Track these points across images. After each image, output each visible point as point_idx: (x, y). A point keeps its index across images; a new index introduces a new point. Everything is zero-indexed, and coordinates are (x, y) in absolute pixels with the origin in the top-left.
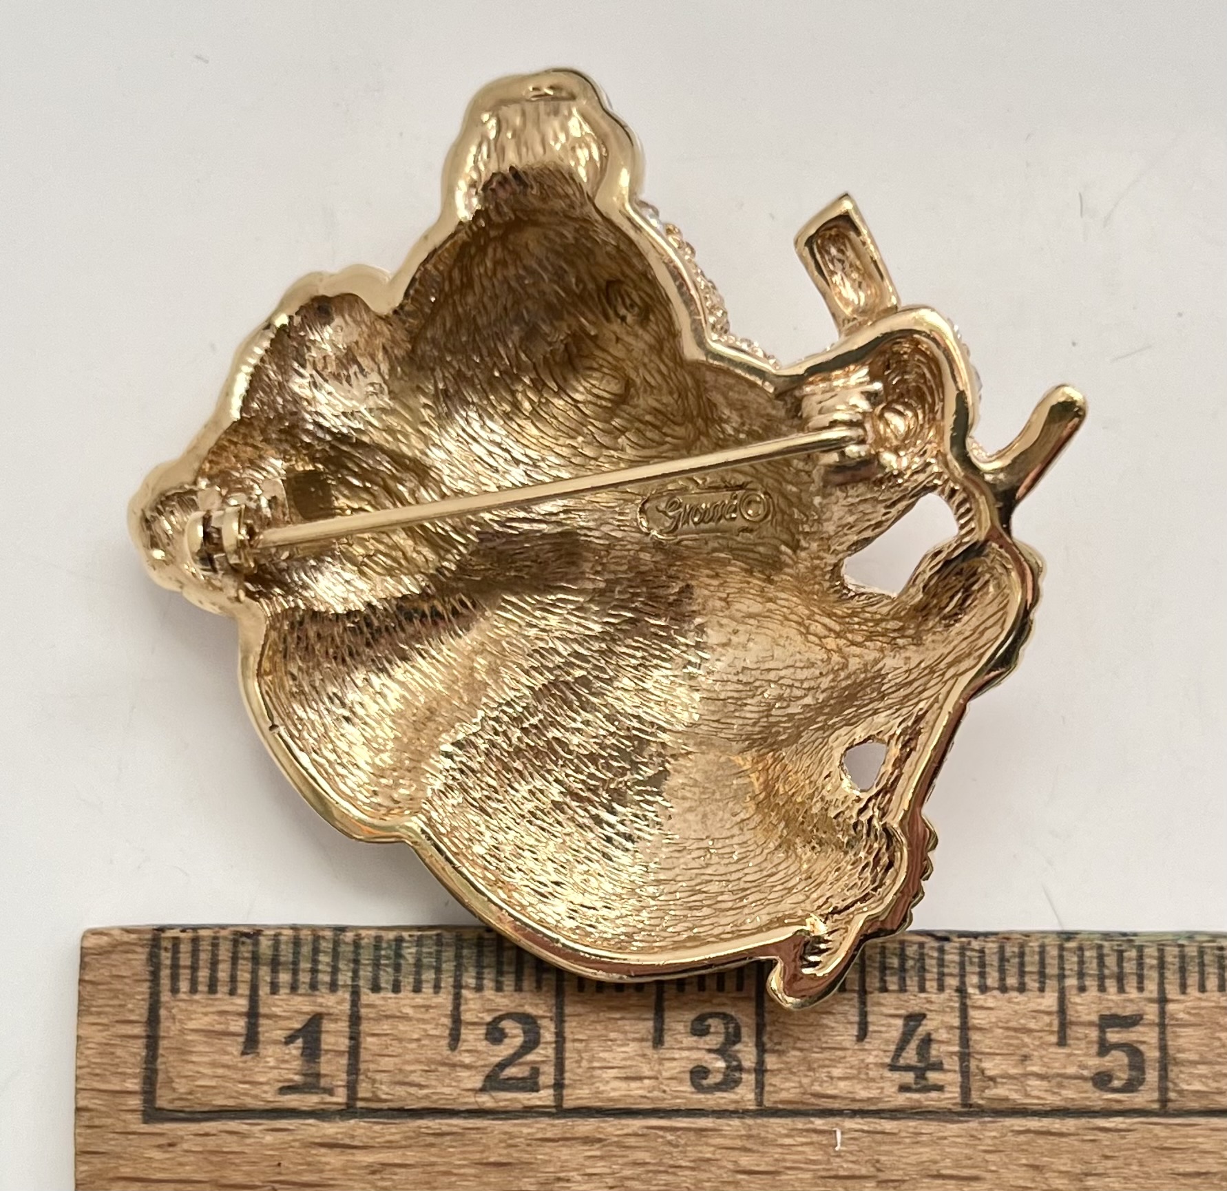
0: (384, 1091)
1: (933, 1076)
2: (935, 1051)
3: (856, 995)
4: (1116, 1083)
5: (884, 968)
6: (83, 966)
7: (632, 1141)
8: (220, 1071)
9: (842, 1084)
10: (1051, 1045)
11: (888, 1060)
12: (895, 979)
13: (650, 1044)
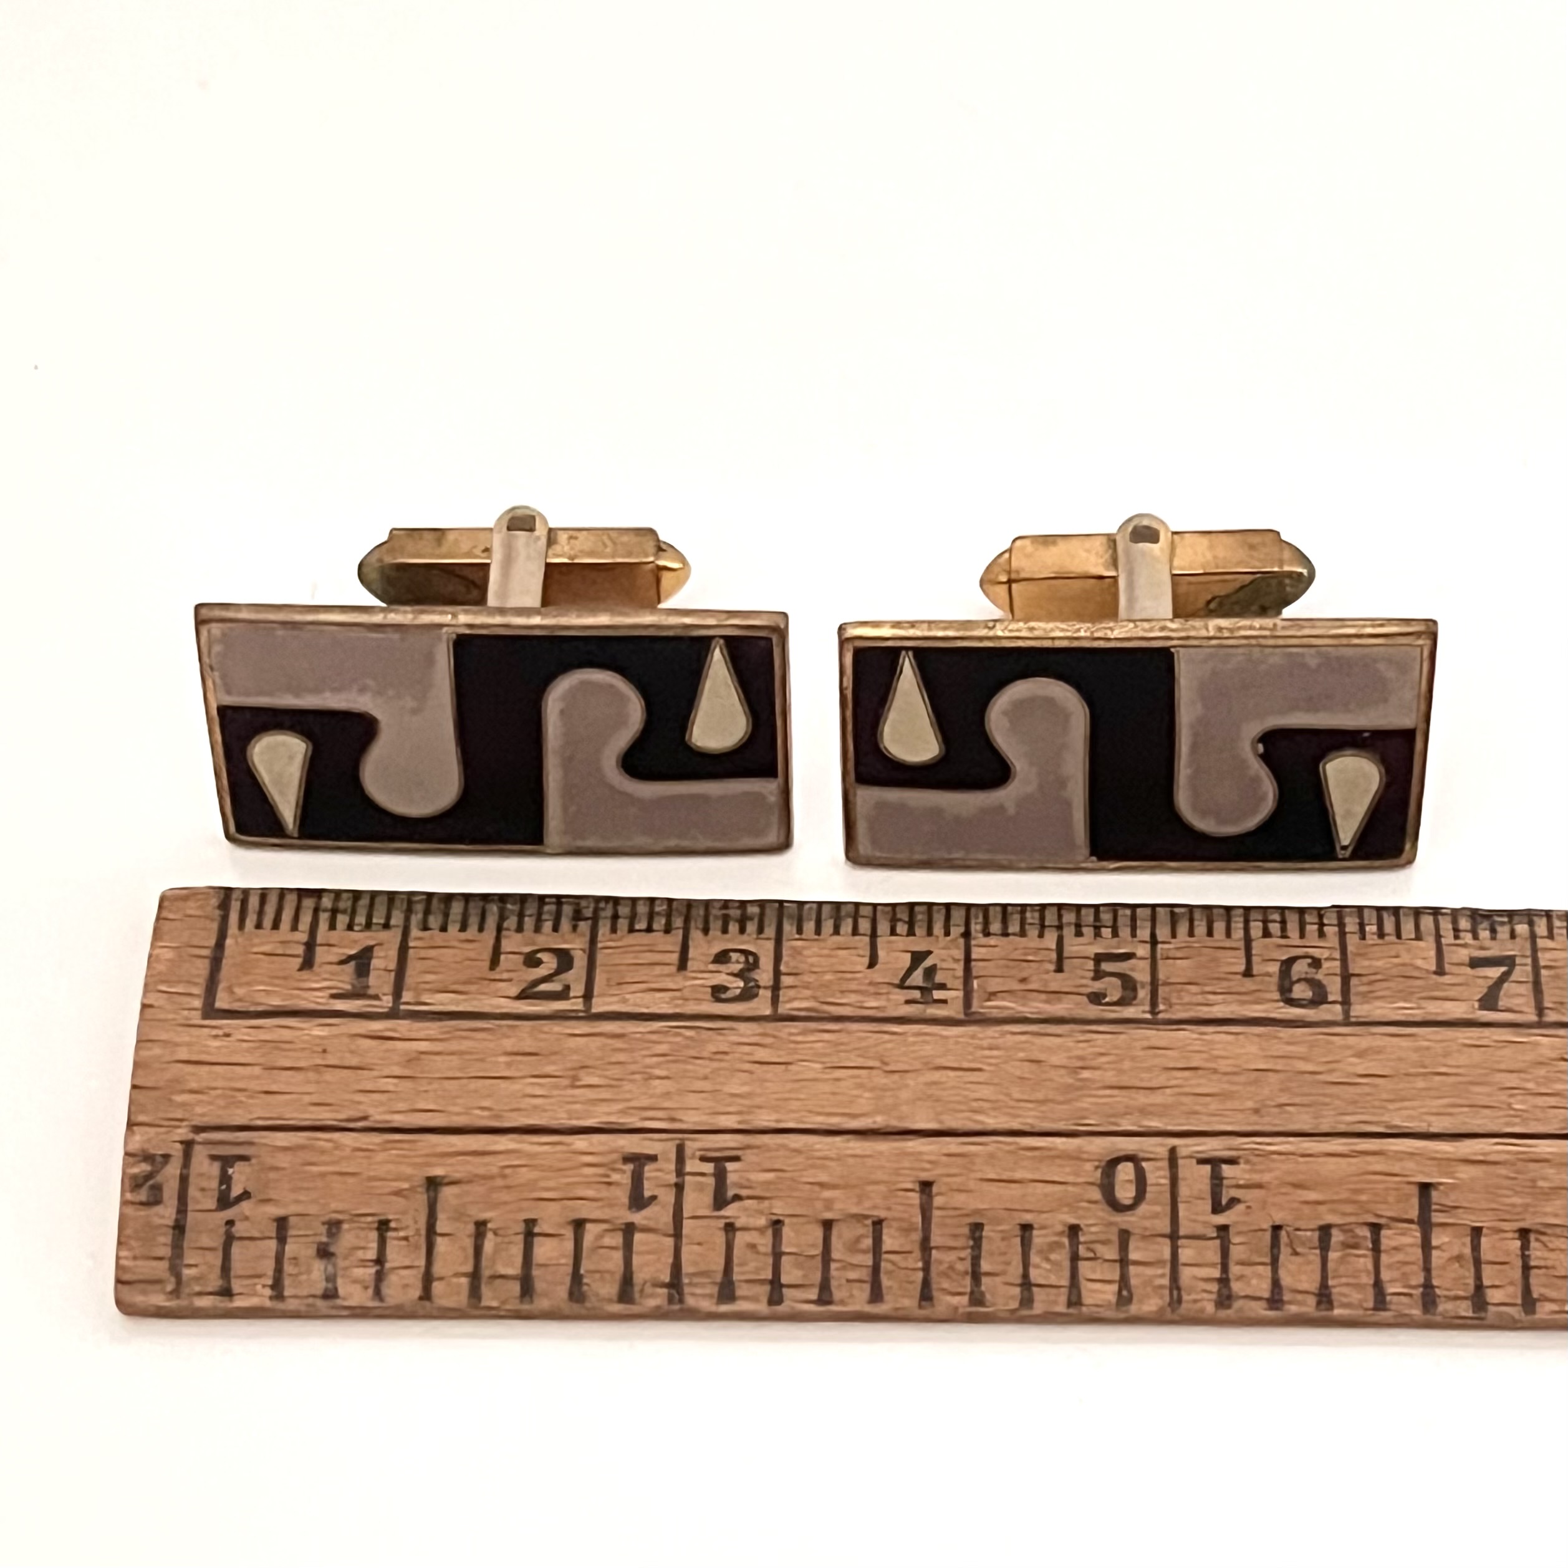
0: (425, 998)
1: (937, 994)
2: (939, 978)
3: (867, 939)
4: (1107, 1000)
5: (894, 921)
6: (160, 907)
7: (654, 1037)
8: (277, 982)
9: (852, 998)
10: (1047, 972)
11: (897, 981)
12: (906, 927)
13: (673, 969)
